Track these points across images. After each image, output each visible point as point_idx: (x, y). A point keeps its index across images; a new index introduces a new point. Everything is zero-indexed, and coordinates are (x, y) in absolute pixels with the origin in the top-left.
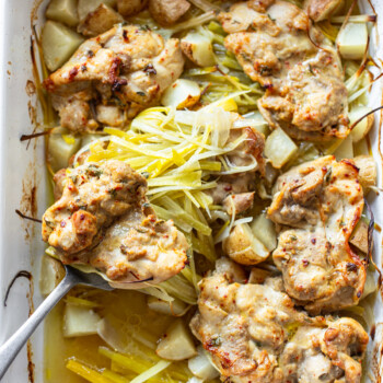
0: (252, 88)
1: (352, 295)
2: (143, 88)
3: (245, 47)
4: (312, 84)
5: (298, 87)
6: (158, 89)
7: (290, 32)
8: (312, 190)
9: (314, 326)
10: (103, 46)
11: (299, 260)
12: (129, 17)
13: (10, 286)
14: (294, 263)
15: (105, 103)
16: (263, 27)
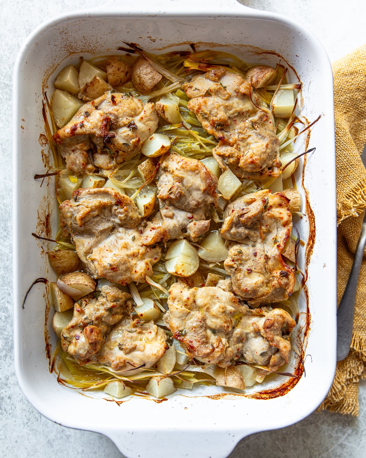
0: (208, 140)
1: (283, 294)
2: (127, 140)
3: (203, 108)
4: (254, 136)
5: (243, 139)
6: (139, 140)
7: (237, 97)
8: (255, 216)
9: (254, 315)
10: (97, 108)
11: (245, 268)
12: (117, 86)
13: (28, 292)
14: (240, 271)
15: (99, 151)
16: (217, 92)
